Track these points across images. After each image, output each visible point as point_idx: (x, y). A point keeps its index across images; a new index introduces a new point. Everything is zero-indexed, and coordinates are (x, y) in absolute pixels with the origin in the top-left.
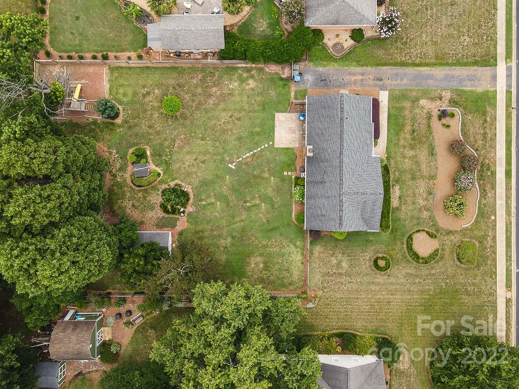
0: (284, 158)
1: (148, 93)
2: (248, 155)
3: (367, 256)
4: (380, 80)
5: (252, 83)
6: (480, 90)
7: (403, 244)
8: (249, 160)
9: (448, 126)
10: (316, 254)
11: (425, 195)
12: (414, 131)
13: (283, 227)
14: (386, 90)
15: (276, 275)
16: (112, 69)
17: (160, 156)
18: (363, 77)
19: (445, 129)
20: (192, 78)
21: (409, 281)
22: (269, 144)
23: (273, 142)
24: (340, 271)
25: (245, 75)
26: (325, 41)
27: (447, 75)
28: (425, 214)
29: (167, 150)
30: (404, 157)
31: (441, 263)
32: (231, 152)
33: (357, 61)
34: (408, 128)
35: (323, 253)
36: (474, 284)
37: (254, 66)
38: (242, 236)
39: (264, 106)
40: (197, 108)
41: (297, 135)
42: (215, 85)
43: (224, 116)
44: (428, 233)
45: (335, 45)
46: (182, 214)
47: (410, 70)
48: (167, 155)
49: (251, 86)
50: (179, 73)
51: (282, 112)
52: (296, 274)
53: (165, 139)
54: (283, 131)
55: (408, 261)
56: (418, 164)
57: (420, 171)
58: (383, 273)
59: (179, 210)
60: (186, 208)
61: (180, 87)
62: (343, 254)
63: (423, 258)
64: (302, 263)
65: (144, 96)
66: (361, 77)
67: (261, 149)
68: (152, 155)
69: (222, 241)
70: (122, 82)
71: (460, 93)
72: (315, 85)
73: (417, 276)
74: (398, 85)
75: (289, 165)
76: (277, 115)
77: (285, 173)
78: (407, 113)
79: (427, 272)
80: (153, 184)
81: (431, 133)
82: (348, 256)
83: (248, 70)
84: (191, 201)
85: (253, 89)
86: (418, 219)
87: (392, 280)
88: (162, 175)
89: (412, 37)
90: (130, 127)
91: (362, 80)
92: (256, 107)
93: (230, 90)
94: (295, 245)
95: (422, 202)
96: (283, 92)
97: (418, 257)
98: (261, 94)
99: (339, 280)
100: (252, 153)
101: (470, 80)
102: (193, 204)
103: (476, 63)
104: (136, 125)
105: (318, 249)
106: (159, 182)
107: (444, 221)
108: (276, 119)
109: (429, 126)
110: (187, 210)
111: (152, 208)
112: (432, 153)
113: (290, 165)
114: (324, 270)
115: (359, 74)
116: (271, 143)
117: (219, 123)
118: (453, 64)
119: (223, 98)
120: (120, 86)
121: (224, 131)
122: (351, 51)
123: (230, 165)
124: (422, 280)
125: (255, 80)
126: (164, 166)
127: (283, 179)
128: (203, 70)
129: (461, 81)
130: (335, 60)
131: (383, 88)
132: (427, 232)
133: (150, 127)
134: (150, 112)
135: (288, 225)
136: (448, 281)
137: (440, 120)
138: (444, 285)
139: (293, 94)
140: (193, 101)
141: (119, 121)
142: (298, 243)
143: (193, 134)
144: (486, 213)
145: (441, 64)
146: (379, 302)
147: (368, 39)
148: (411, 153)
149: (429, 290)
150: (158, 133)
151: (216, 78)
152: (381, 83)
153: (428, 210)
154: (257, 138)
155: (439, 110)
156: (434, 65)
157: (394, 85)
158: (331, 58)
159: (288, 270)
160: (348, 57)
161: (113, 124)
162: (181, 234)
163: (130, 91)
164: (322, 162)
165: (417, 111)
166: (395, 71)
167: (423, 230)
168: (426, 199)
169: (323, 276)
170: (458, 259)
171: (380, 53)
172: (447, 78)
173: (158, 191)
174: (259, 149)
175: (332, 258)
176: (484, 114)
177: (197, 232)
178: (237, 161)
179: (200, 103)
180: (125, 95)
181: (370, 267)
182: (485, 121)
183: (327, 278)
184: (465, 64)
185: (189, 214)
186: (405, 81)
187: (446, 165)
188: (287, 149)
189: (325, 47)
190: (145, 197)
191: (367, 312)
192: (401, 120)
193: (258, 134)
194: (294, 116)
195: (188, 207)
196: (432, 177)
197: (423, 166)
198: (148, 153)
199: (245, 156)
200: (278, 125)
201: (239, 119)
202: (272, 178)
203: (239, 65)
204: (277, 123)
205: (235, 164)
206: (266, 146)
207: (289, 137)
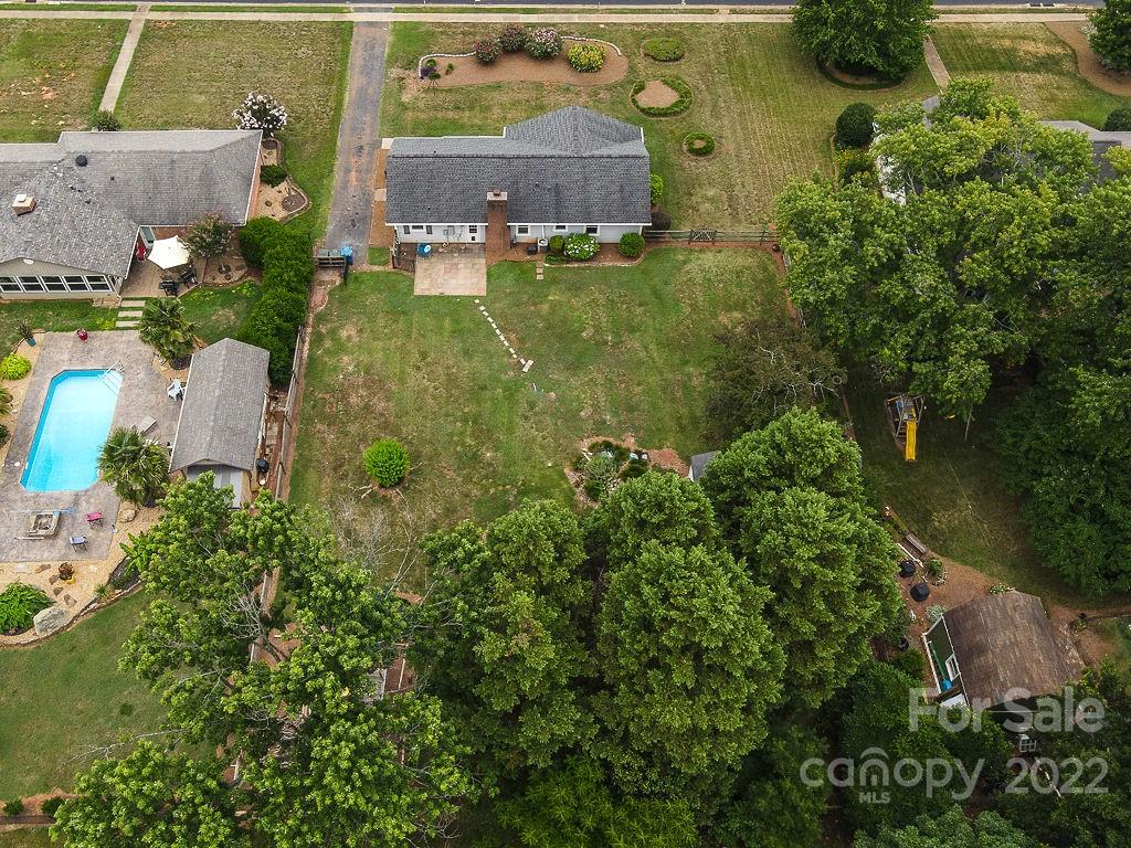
0: (508, 281)
2: (502, 338)
3: (689, 164)
4: (361, 149)
5: (347, 332)
6: (390, 39)
7: (660, 121)
8: (513, 336)
9: (451, 68)
11: (571, 95)
12: (458, 108)
13: (651, 279)
14: (380, 142)
15: (751, 291)
18: (354, 170)
19: (455, 71)
20: (324, 443)
21: (724, 113)
22: (479, 305)
23: (476, 297)
24: (725, 198)
25: (328, 344)
26: (277, 219)
27: (362, 72)
28: (604, 95)
29: (492, 491)
31: (687, 79)
32: (496, 366)
33: (322, 177)
34: (452, 115)
36: (715, 44)
37: (309, 329)
38: (680, 347)
39: (398, 313)
40: (395, 431)
42: (344, 398)
43: (416, 380)
44: (637, 92)
45: (285, 207)
46: (644, 457)
47: (347, 114)
48: (505, 492)
49: (353, 333)
50: (306, 468)
51: (412, 285)
52: (742, 260)
53: (466, 496)
54: (453, 281)
55: (689, 116)
57: (529, 101)
58: (717, 144)
59: (634, 461)
60: (629, 450)
61: (341, 466)
62: (690, 195)
63: (682, 97)
64: (720, 252)
66: (353, 173)
67: (490, 316)
69: (695, 382)
71: (394, 58)
72: (361, 234)
73: (714, 105)
74: (372, 126)
75: (523, 272)
76: (417, 292)
77: (540, 277)
78: (424, 116)
79: (705, 93)
81: (462, 88)
82: (694, 188)
83: (318, 339)
84: (613, 440)
85: (361, 331)
86: (613, 103)
87: (727, 133)
91: (359, 172)
92: (400, 326)
93: (359, 371)
94: (685, 262)
95: (585, 98)
96: (370, 283)
97: (681, 102)
98: (372, 319)
99: (742, 200)
100: (497, 331)
101: (373, 48)
102: (618, 437)
103: (345, 43)
107: (614, 74)
108: (427, 293)
109: (450, 91)
110: (634, 448)
112: (498, 87)
113: (525, 275)
115: (346, 176)
116: (477, 301)
117: (431, 390)
118: (344, 66)
119: (374, 383)
121: (451, 380)
122: (300, 186)
123: (525, 370)
124: (721, 99)
125: (342, 326)
127: (552, 281)
128: (307, 421)
129: (373, 57)
130: (316, 207)
131: (376, 145)
132: (635, 93)
135: (645, 272)
136: (716, 71)
137: (438, 76)
138: (723, 75)
139: (376, 268)
142: (681, 257)
147: (281, 163)
148: (497, 111)
149: (736, 91)
150: (450, 511)
151: (327, 396)
152: (366, 148)
153: (596, 93)
154: (467, 324)
155: (422, 78)
156: (341, 87)
157: (373, 131)
158: (311, 214)
159: (739, 274)
160: (313, 189)
165: (421, 104)
166: (348, 131)
167: (633, 97)
168: (578, 94)
170: (676, 59)
171: (309, 148)
172: (366, 72)
174: (490, 319)
175: (702, 210)
176: (430, 34)
177: (682, 429)
178: (515, 356)
179: (385, 427)
181: (709, 160)
184: (346, 53)
185: (642, 445)
186: (367, 118)
187: (518, 71)
188: (489, 275)
189: (286, 221)
191: (793, 161)
192: (437, 123)
193: (457, 321)
194: (421, 265)
195: (624, 445)
196: (539, 86)
197: (520, 97)
199: (505, 342)
200: (440, 291)
201: (424, 355)
202: (550, 298)
203: (305, 355)
204: (435, 292)
205: (523, 361)
206: (482, 308)
207: (464, 272)
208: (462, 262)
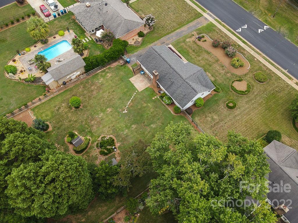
0: (147, 93)
1: (59, 108)
2: (129, 102)
3: (222, 107)
5: (109, 75)
6: (205, 25)
7: (232, 92)
8: (131, 104)
9: (205, 41)
10: (198, 122)
11: (221, 68)
12: (194, 51)
14: (169, 44)
16: (33, 110)
17: (84, 131)
18: (156, 46)
19: (205, 42)
20: (78, 89)
21: (250, 104)
23: (137, 90)
24: (216, 121)
25: (103, 74)
26: (129, 43)
27: (188, 28)
28: (229, 75)
29: (86, 126)
30: (199, 61)
31: (255, 88)
32: (120, 106)
33: (149, 43)
34: (191, 51)
35: (201, 119)
36: (277, 87)
37: (105, 68)
39: (121, 80)
40: (89, 99)
42: (92, 86)
43: (106, 94)
45: (135, 43)
46: (115, 150)
47: (172, 34)
48: (88, 128)
50: (70, 91)
51: (131, 77)
53: (82, 122)
54: (139, 84)
55: (241, 97)
56: (207, 60)
57: (210, 61)
58: (236, 108)
59: (112, 148)
60: (115, 145)
62: (210, 113)
63: (246, 91)
65: (58, 110)
67: (134, 96)
68: (79, 133)
70: (41, 111)
71: (199, 30)
74: (173, 40)
75: (152, 94)
76: (130, 79)
77: (153, 98)
78: (185, 46)
80: (89, 146)
81: (201, 47)
82: (213, 112)
83: (104, 71)
84: (116, 141)
85: (111, 77)
86: (228, 78)
87: (243, 109)
88: (91, 139)
89: (163, 24)
90: (59, 128)
92: (118, 83)
93: (101, 83)
95: (223, 72)
96: (126, 70)
97: (244, 92)
98: (117, 76)
99: (219, 126)
100: (131, 100)
101: (198, 24)
102: (117, 141)
103: (195, 19)
104: (61, 125)
105: (197, 119)
106: (92, 143)
107: (239, 72)
108: (131, 81)
109: (198, 45)
110: (117, 146)
111: (96, 158)
112: (208, 53)
114: (208, 126)
116: (136, 91)
117: (105, 98)
118: (187, 24)
119: (100, 88)
120: (42, 114)
121: (110, 100)
122: (143, 41)
123: (123, 112)
124: (255, 100)
125: (110, 73)
126: (89, 134)
127: (154, 101)
128: (82, 83)
129: (195, 26)
130: (139, 47)
132: (236, 81)
133: (70, 121)
134: (65, 115)
135: (173, 118)
136: (265, 93)
138: (265, 95)
139: (131, 68)
140: (85, 98)
141: (50, 129)
143: (95, 111)
144: (251, 59)
145: (183, 26)
146: (247, 122)
147: (147, 34)
148: (200, 58)
149: (262, 102)
150: (76, 121)
151: (90, 82)
152: (165, 44)
153: (228, 73)
154: (128, 94)
155: (197, 38)
156: (180, 27)
157: (171, 41)
158: (137, 48)
160: (143, 43)
161: (48, 133)
163: (49, 113)
165: (188, 44)
166: (167, 37)
167: (234, 81)
168: (223, 69)
169: (211, 129)
170: (260, 81)
171: (156, 35)
173: (94, 147)
174: (133, 97)
175: (207, 118)
176: (214, 30)
178: (126, 108)
179: (89, 97)
180: (46, 116)
181: (228, 110)
182: (217, 32)
183: (213, 129)
184: (192, 21)
185: (119, 148)
186: (174, 38)
187: (218, 53)
188: (146, 89)
189: (131, 45)
190: (89, 156)
191: (246, 130)
192: (185, 50)
193: (127, 91)
194: (139, 75)
195: (116, 144)
196: (217, 61)
197: (210, 59)
198: (76, 133)
199: (128, 104)
200: (134, 83)
201: (114, 91)
202: (149, 104)
203: (98, 72)
204: (133, 82)
205: (126, 110)
206: (135, 93)
207: (143, 84)
208: (146, 81)
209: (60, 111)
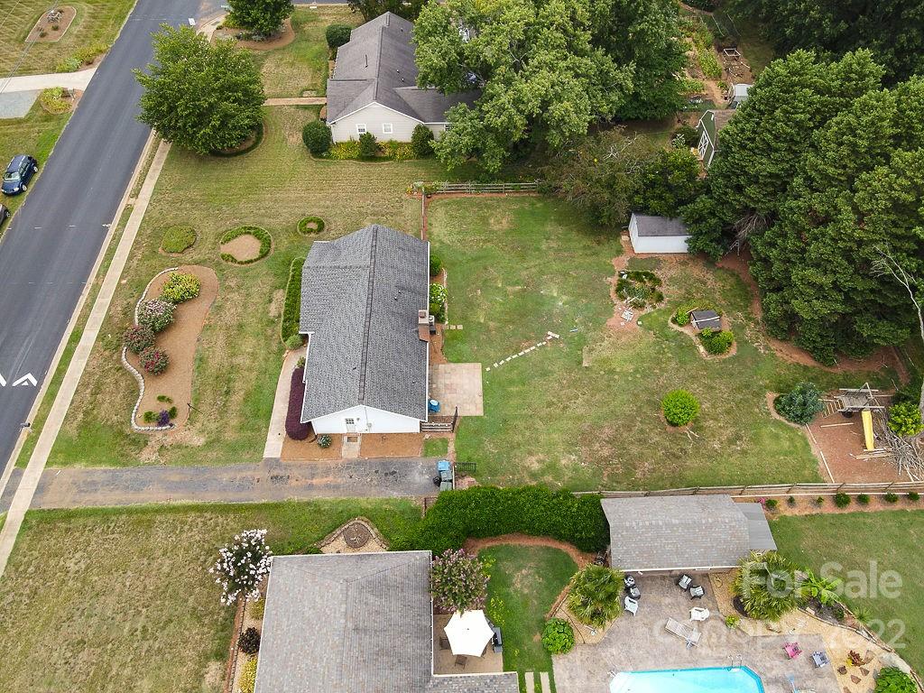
0: (465, 348)
1: (731, 441)
2: (527, 351)
3: (332, 234)
4: (276, 477)
5: (533, 464)
6: (79, 467)
7: (276, 248)
8: (524, 344)
9: (161, 399)
11: (228, 305)
12: (227, 393)
13: (461, 262)
14: (268, 460)
15: (469, 212)
17: (680, 347)
18: (309, 481)
19: (168, 395)
20: (654, 470)
21: (274, 211)
22: (492, 367)
23: (484, 371)
24: (374, 217)
27: (138, 490)
28: (233, 283)
32: (557, 355)
33: (319, 511)
34: (237, 397)
36: (179, 210)
38: (525, 251)
39: (506, 426)
40: (632, 419)
41: (442, 381)
42: (605, 459)
43: (578, 407)
44: (234, 260)
45: (363, 543)
47: (211, 498)
48: (668, 348)
49: (534, 459)
51: (471, 417)
52: (440, 213)
53: (678, 370)
54: (466, 387)
55: (272, 231)
56: (230, 346)
57: (229, 336)
59: (629, 277)
60: (619, 280)
63: (249, 233)
64: (431, 225)
65: (739, 438)
66: (314, 481)
67: (504, 359)
68: (695, 347)
69: (554, 245)
70: (791, 460)
71: (123, 460)
72: (407, 466)
73: (263, 216)
74: (240, 470)
75: (454, 338)
76: (480, 413)
77: (460, 327)
78: (234, 422)
79: (245, 220)
81: (196, 390)
84: (613, 289)
85: (530, 453)
86: (246, 277)
88: (669, 321)
89: (192, 565)
90: (747, 386)
91: (313, 476)
92: (521, 424)
93: (574, 451)
95: (235, 296)
96: (470, 452)
97: (256, 234)
98: (514, 447)
99: (377, 209)
100: (520, 354)
101: (94, 483)
102: (609, 286)
103: (69, 516)
104: (739, 389)
107: (204, 274)
108: (481, 406)
110: (616, 277)
111: (673, 280)
112: (201, 360)
113: (452, 338)
114: (398, 219)
115: (318, 488)
116: (488, 369)
117: (586, 397)
118: (118, 512)
119: (586, 438)
120: (791, 453)
122: (329, 532)
123: (557, 336)
124: (255, 212)
125: (526, 468)
126: (670, 333)
127: (464, 319)
128: (634, 485)
129: (112, 483)
130: (365, 512)
131: (272, 463)
132: (236, 261)
133: (711, 387)
134: (719, 410)
135: (453, 265)
136: (217, 212)
137: (174, 409)
139: (451, 448)
140: (642, 431)
141: (771, 395)
143: (630, 379)
144: (134, 283)
145: (144, 511)
146: (322, 190)
148: (238, 360)
149: (247, 203)
150: (694, 379)
151: (606, 473)
152: (276, 472)
153: (228, 288)
154: (514, 375)
155: (171, 425)
156: (158, 511)
157: (249, 469)
158: (371, 516)
159: (452, 217)
160: (337, 518)
161: (779, 390)
162: (620, 252)
163: (768, 443)
164: (401, 314)
165: (213, 426)
166: (243, 495)
167: (239, 263)
168: (227, 300)
169: (401, 212)
172: (139, 486)
173: (669, 301)
174: (508, 359)
176: (84, 426)
177: (595, 254)
178: (544, 343)
179: (628, 427)
180: (776, 437)
181: (330, 223)
182: (86, 413)
183: (394, 211)
184: (94, 513)
185: (612, 274)
186: (225, 477)
187: (181, 344)
188: (458, 361)
189: (385, 536)
190: (689, 293)
192: (247, 410)
193: (511, 382)
194: (447, 412)
195: (615, 282)
196: (209, 328)
197: (221, 342)
198: (702, 349)
199: (532, 349)
200: (477, 396)
201: (550, 404)
202: (482, 321)
204: (480, 401)
205: (549, 338)
206: (496, 365)
207: (455, 379)
209: (730, 432)
